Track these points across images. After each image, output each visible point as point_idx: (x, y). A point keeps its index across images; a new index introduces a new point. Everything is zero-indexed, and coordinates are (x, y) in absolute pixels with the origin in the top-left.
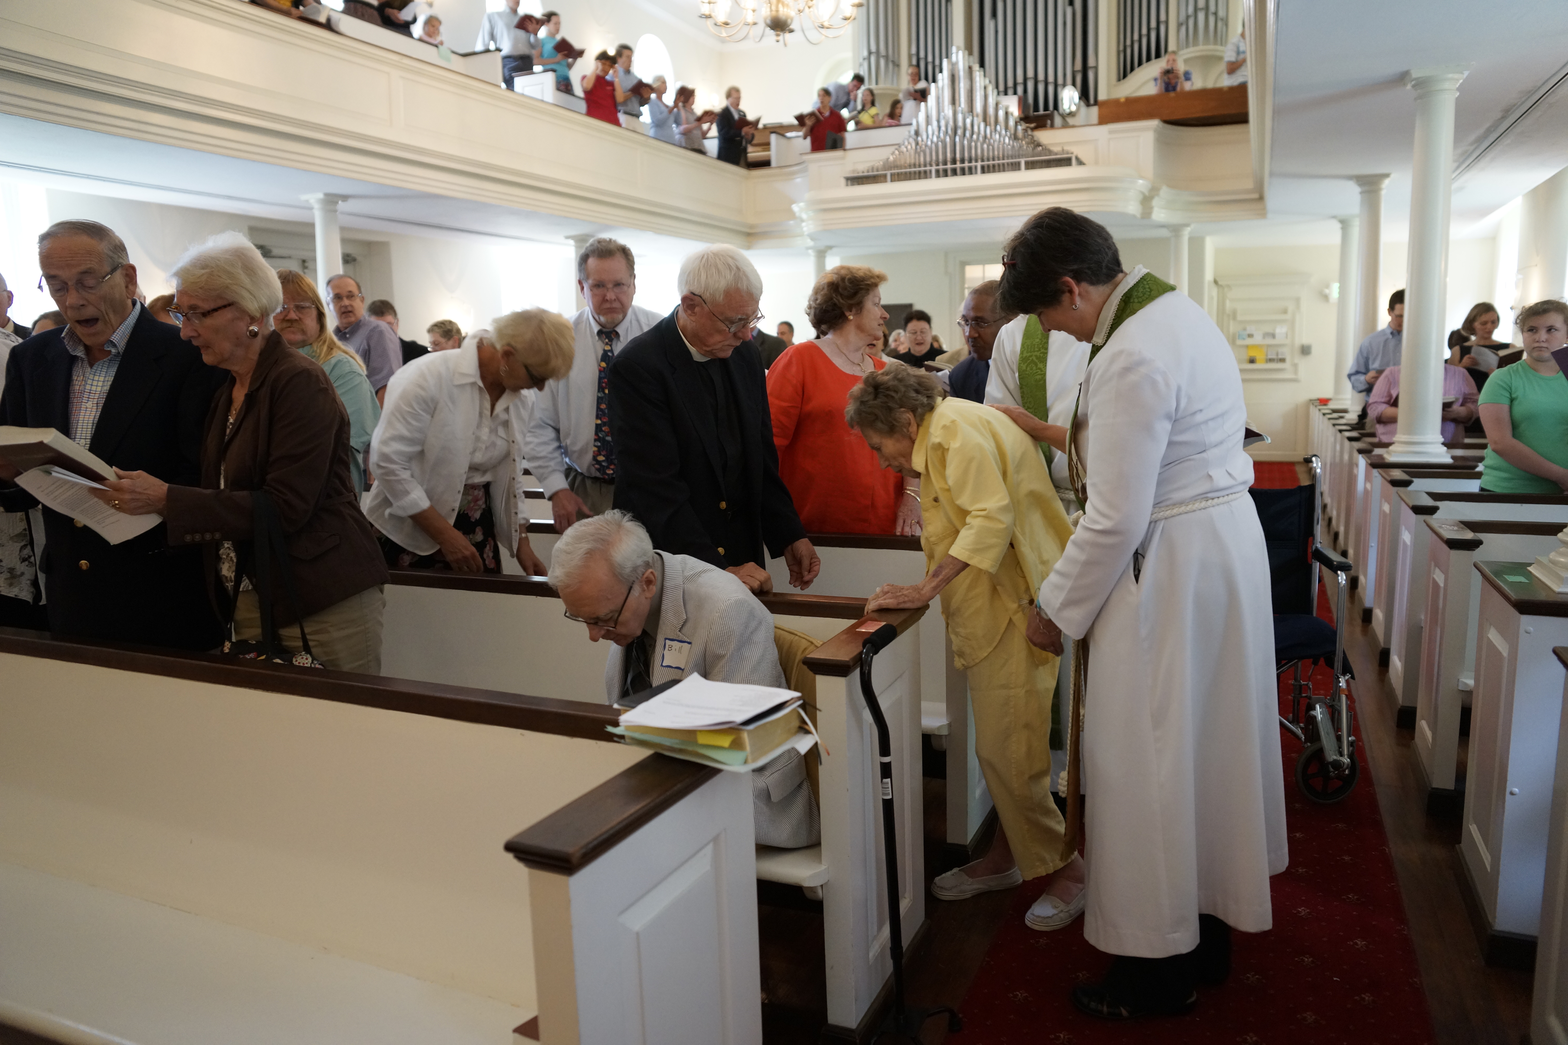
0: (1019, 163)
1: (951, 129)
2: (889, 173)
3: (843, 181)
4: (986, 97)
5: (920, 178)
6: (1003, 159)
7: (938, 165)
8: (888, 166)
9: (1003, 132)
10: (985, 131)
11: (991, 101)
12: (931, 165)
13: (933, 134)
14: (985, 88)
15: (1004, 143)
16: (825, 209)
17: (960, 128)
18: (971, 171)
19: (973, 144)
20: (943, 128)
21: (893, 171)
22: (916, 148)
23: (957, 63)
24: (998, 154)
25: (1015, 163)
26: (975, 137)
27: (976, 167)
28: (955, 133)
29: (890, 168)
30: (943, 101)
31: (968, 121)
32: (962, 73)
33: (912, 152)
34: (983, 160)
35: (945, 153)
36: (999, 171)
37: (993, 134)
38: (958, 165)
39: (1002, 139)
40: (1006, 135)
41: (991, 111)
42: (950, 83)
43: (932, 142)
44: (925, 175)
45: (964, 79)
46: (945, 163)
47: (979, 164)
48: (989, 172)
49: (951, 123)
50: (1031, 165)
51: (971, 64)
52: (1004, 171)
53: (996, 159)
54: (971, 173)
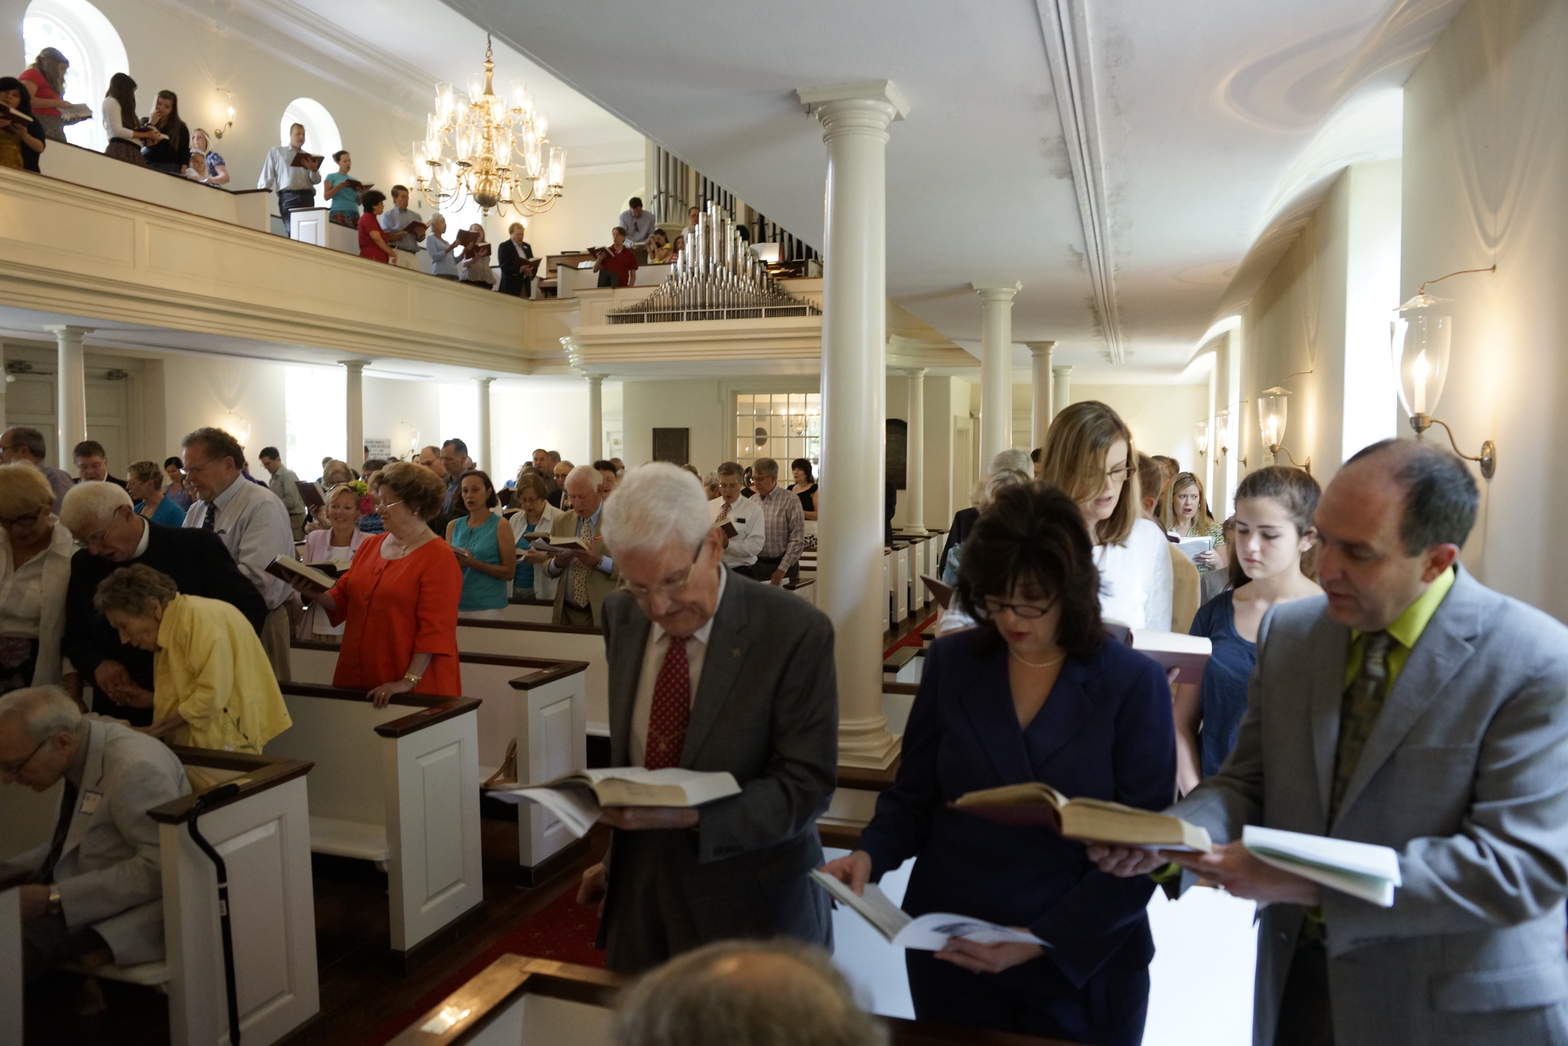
0: (761, 310)
1: (703, 277)
2: (646, 313)
3: (605, 319)
4: (736, 247)
5: (673, 320)
6: (747, 306)
7: (689, 307)
8: (644, 307)
9: (749, 281)
10: (733, 280)
11: (741, 252)
12: (683, 308)
13: (687, 279)
14: (735, 239)
15: (749, 291)
16: (588, 344)
17: (710, 276)
18: (718, 316)
19: (720, 291)
20: (696, 275)
21: (649, 313)
22: (671, 293)
23: (711, 215)
24: (742, 301)
25: (757, 310)
26: (723, 284)
27: (723, 312)
28: (707, 280)
29: (647, 309)
30: (698, 250)
31: (718, 269)
32: (714, 226)
33: (667, 296)
34: (729, 306)
35: (696, 298)
36: (743, 317)
37: (740, 283)
38: (707, 310)
39: (746, 288)
40: (751, 284)
41: (740, 260)
42: (704, 234)
43: (685, 287)
44: (675, 318)
45: (717, 230)
46: (695, 307)
47: (725, 310)
48: (734, 318)
49: (702, 270)
50: (771, 313)
51: (723, 218)
52: (747, 317)
53: (740, 306)
54: (718, 318)
